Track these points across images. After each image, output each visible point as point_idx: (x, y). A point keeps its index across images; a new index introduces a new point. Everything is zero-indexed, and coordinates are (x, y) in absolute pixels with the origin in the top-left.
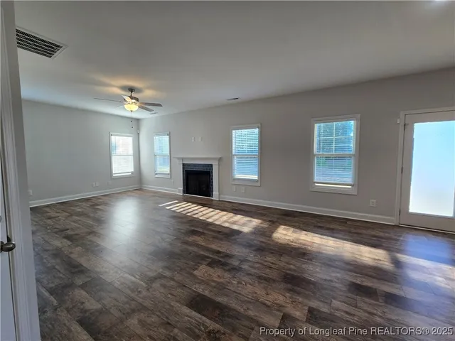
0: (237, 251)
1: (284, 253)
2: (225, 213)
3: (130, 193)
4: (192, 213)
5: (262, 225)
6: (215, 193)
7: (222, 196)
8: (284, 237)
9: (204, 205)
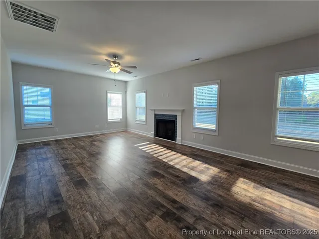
0: (193, 203)
1: (245, 216)
2: (184, 157)
3: (118, 134)
4: (157, 155)
5: (220, 175)
6: (179, 138)
7: (183, 141)
8: (244, 193)
9: (168, 148)
